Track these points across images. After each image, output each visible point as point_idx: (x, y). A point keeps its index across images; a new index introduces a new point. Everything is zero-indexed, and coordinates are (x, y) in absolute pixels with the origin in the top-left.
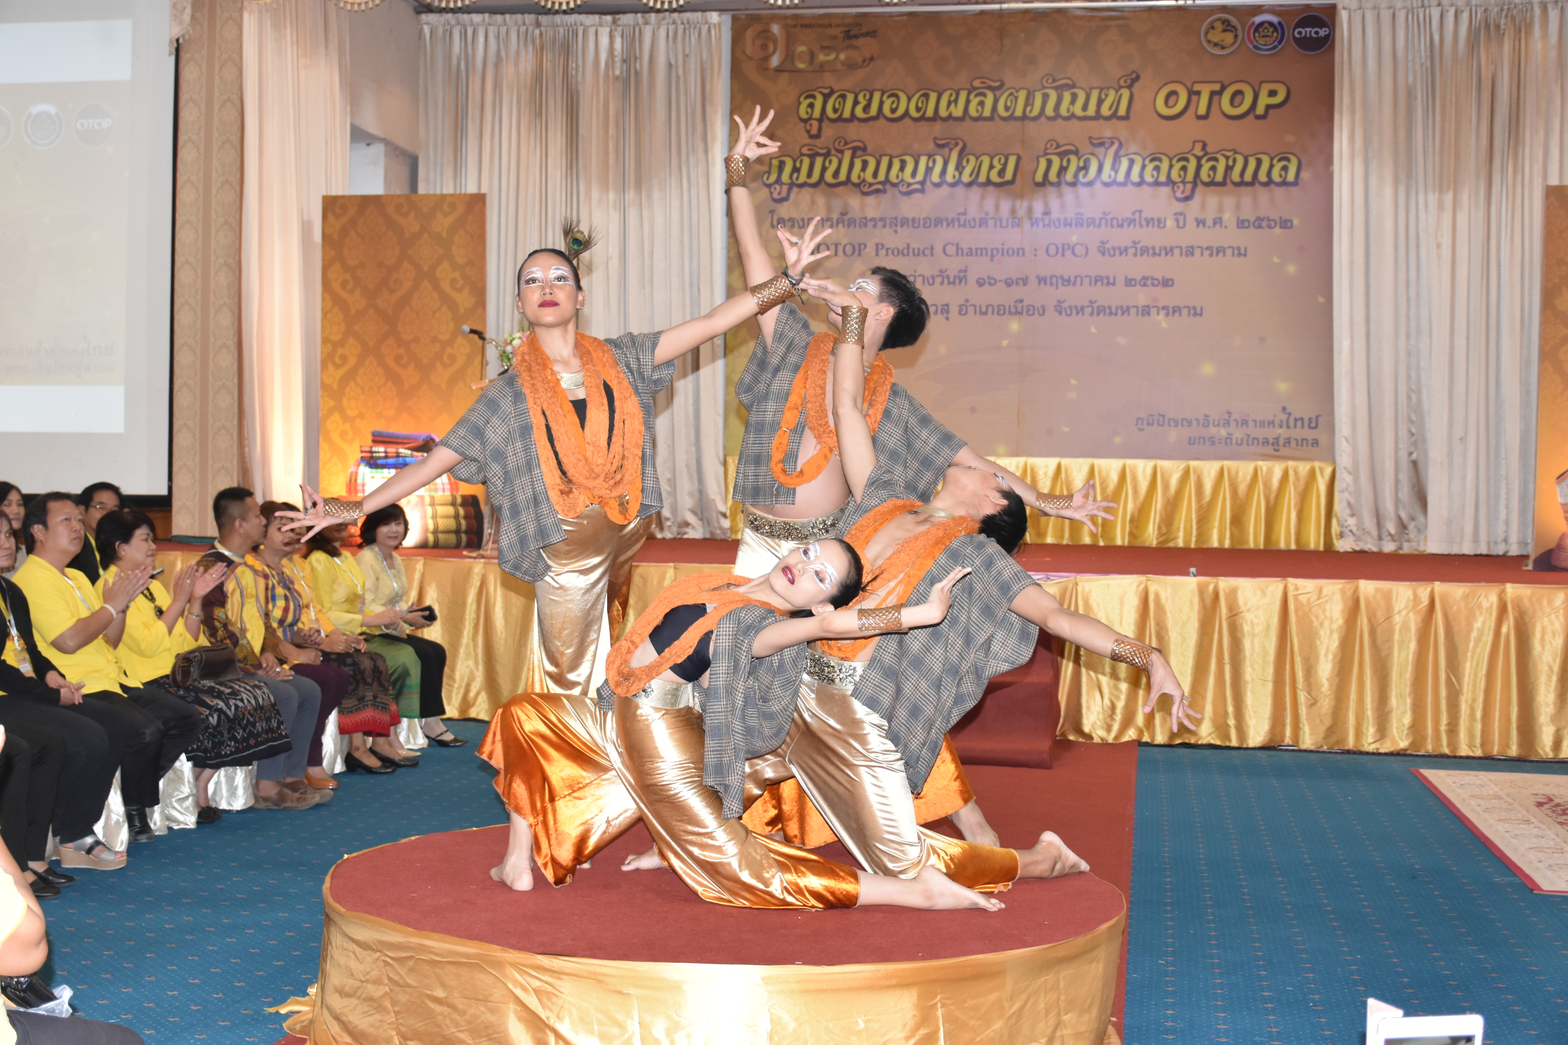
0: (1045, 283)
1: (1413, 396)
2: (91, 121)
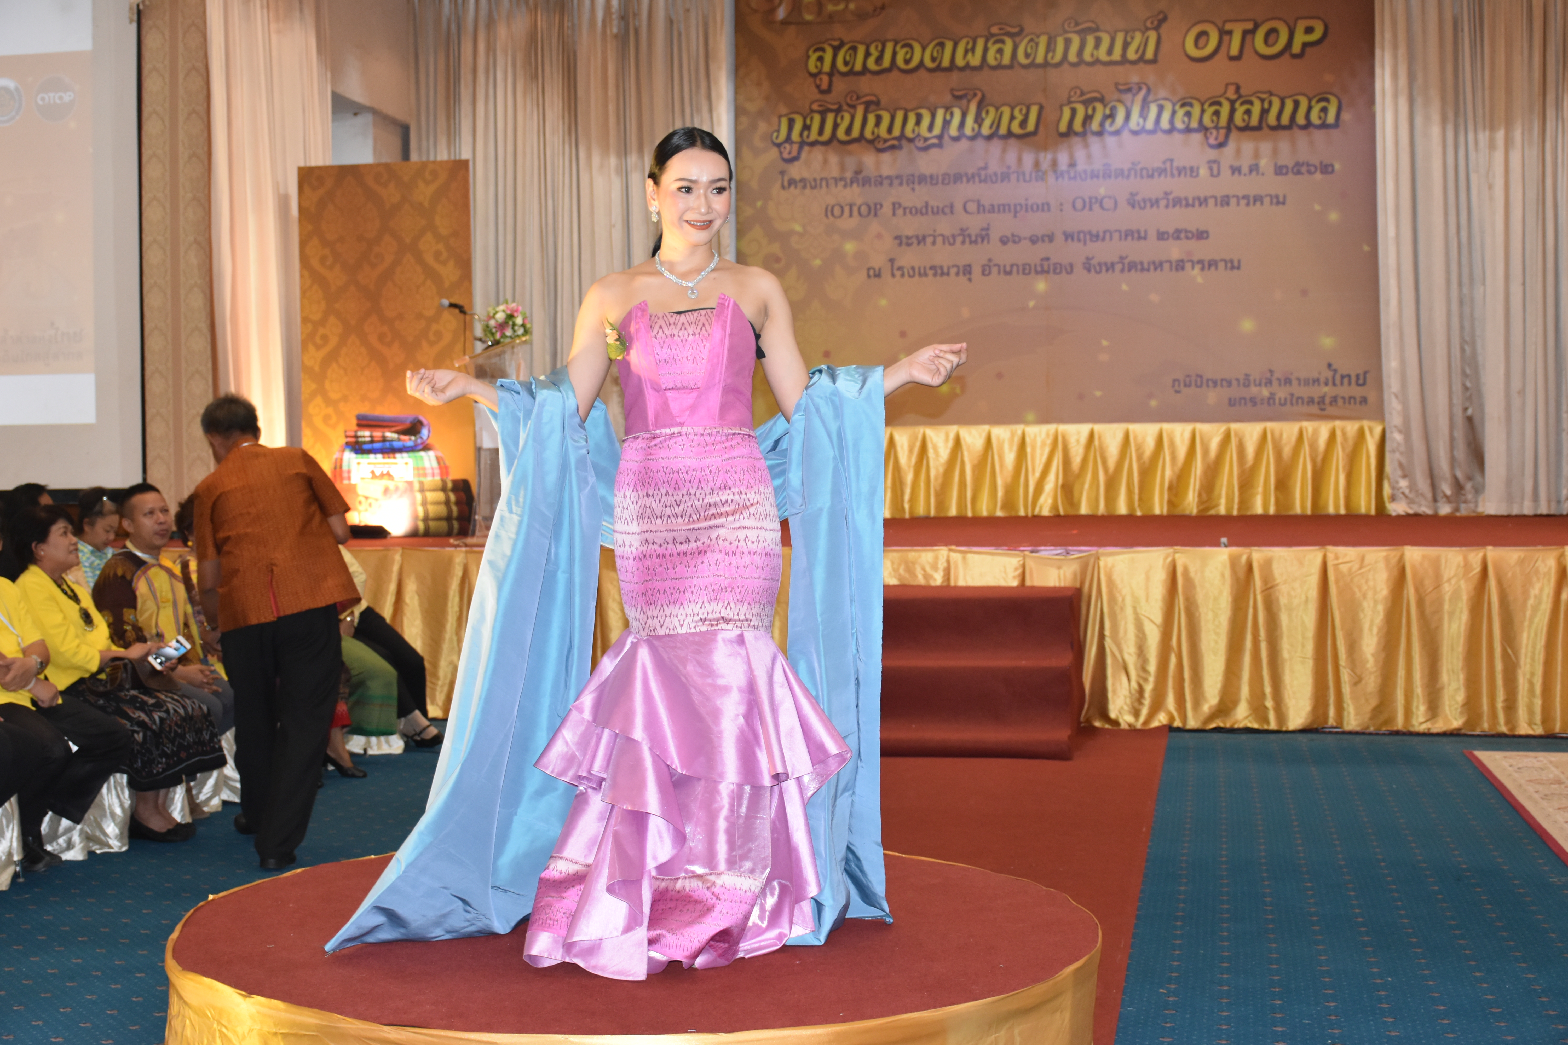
0: (1073, 239)
1: (1467, 347)
2: (52, 95)
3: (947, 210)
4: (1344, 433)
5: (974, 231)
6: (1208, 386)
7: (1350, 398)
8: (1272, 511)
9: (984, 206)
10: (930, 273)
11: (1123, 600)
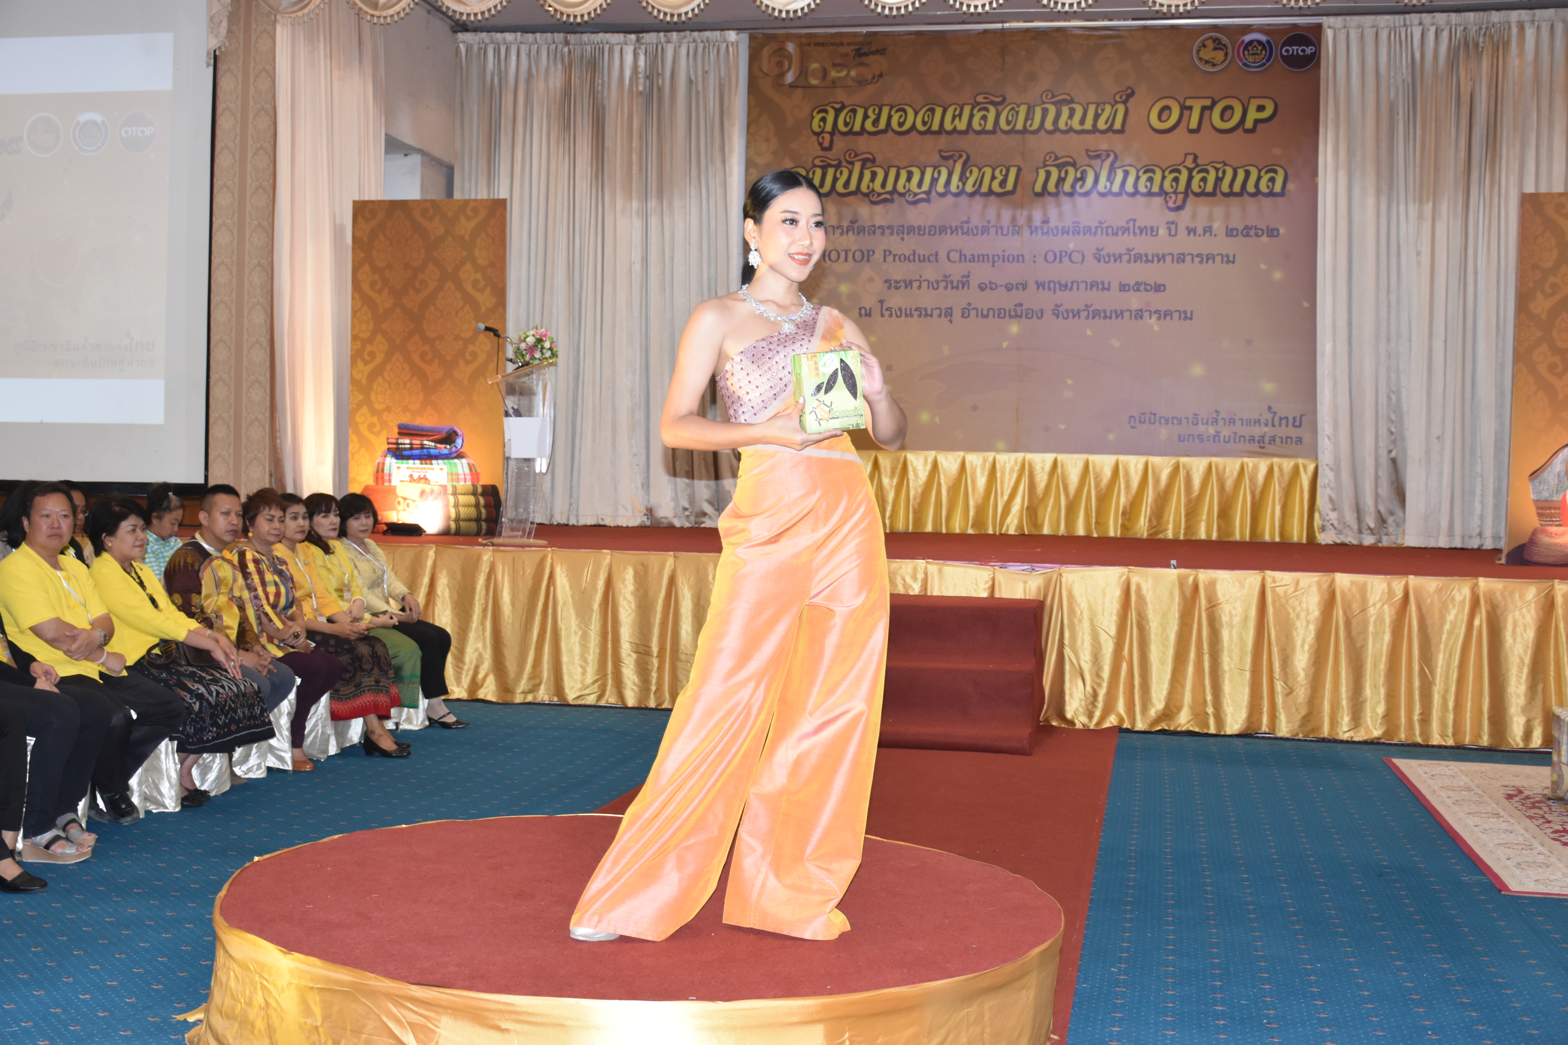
0: (1044, 288)
1: (1393, 397)
2: (134, 128)
3: (932, 258)
4: (1281, 469)
5: (955, 279)
6: (1160, 423)
7: (1287, 438)
8: (1214, 536)
9: (965, 256)
10: (916, 314)
11: (1081, 613)
